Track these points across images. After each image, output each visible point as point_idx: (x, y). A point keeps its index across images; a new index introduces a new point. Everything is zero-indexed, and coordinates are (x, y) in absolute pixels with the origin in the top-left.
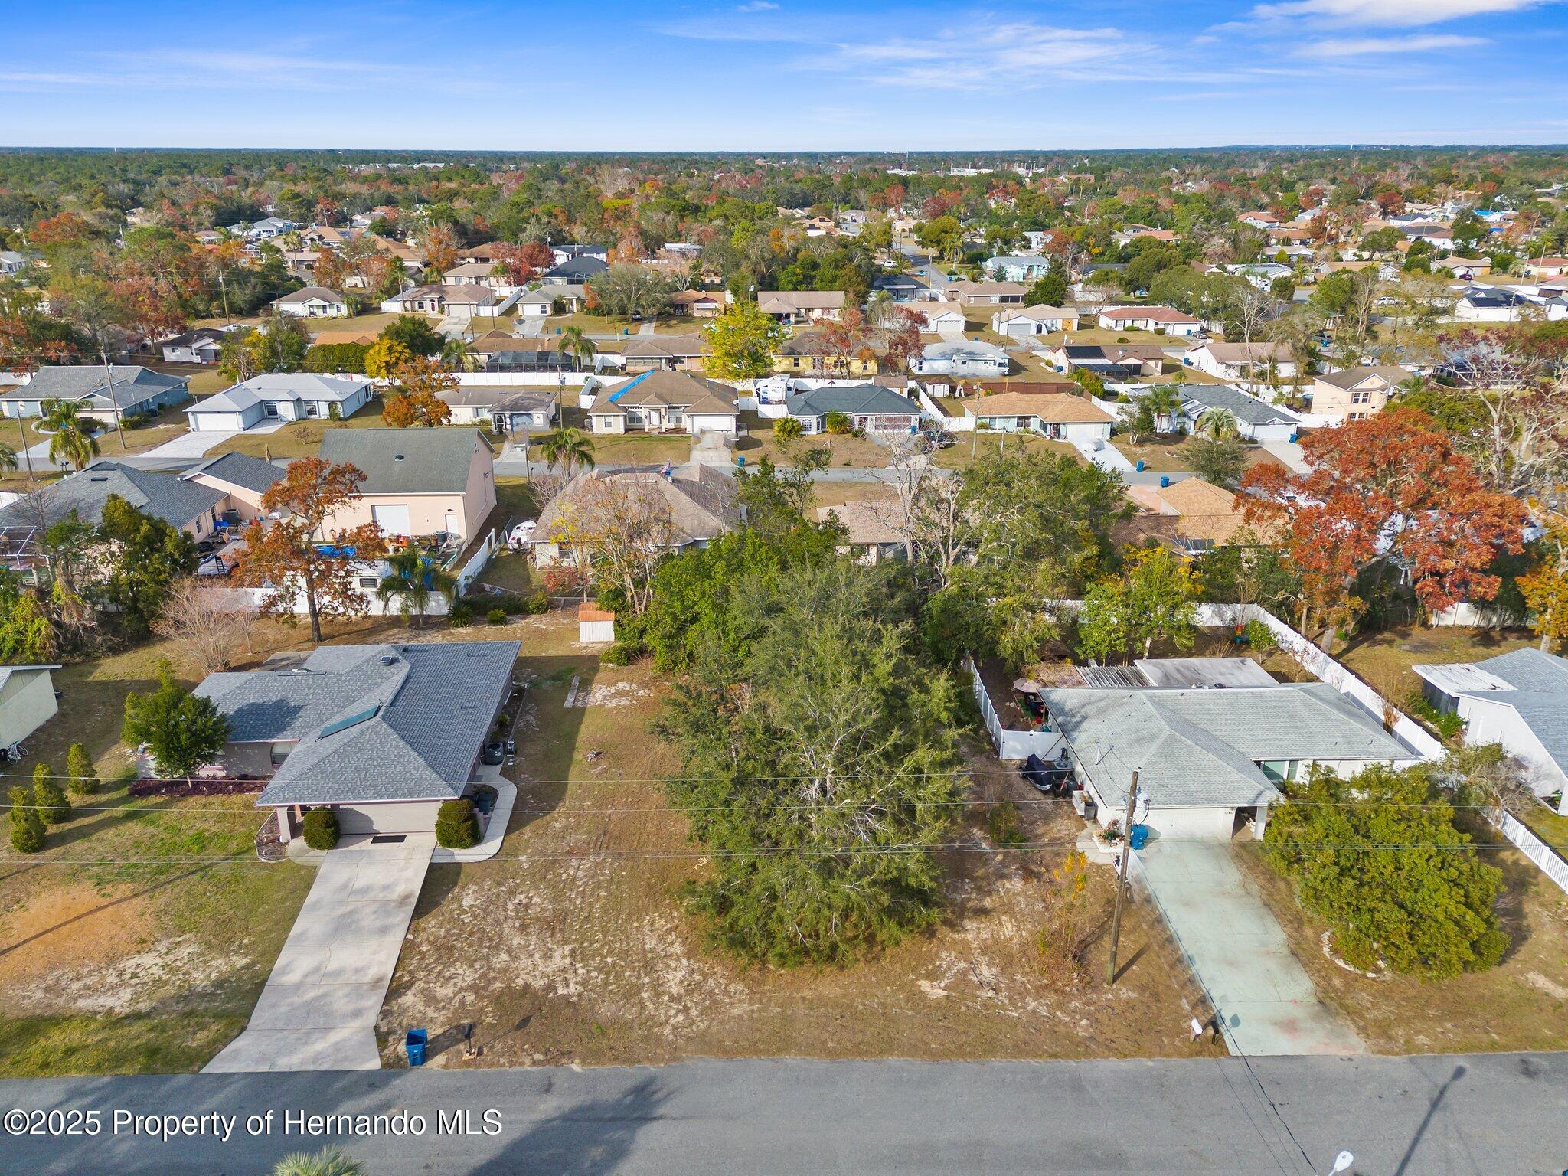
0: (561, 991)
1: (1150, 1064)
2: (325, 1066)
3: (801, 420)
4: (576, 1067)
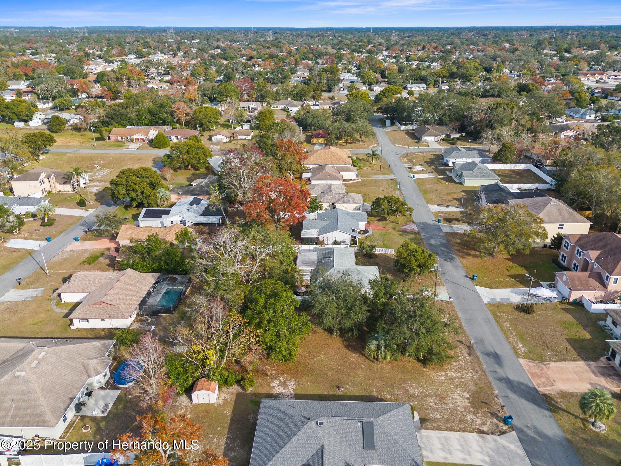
0: (468, 396)
4: (497, 392)
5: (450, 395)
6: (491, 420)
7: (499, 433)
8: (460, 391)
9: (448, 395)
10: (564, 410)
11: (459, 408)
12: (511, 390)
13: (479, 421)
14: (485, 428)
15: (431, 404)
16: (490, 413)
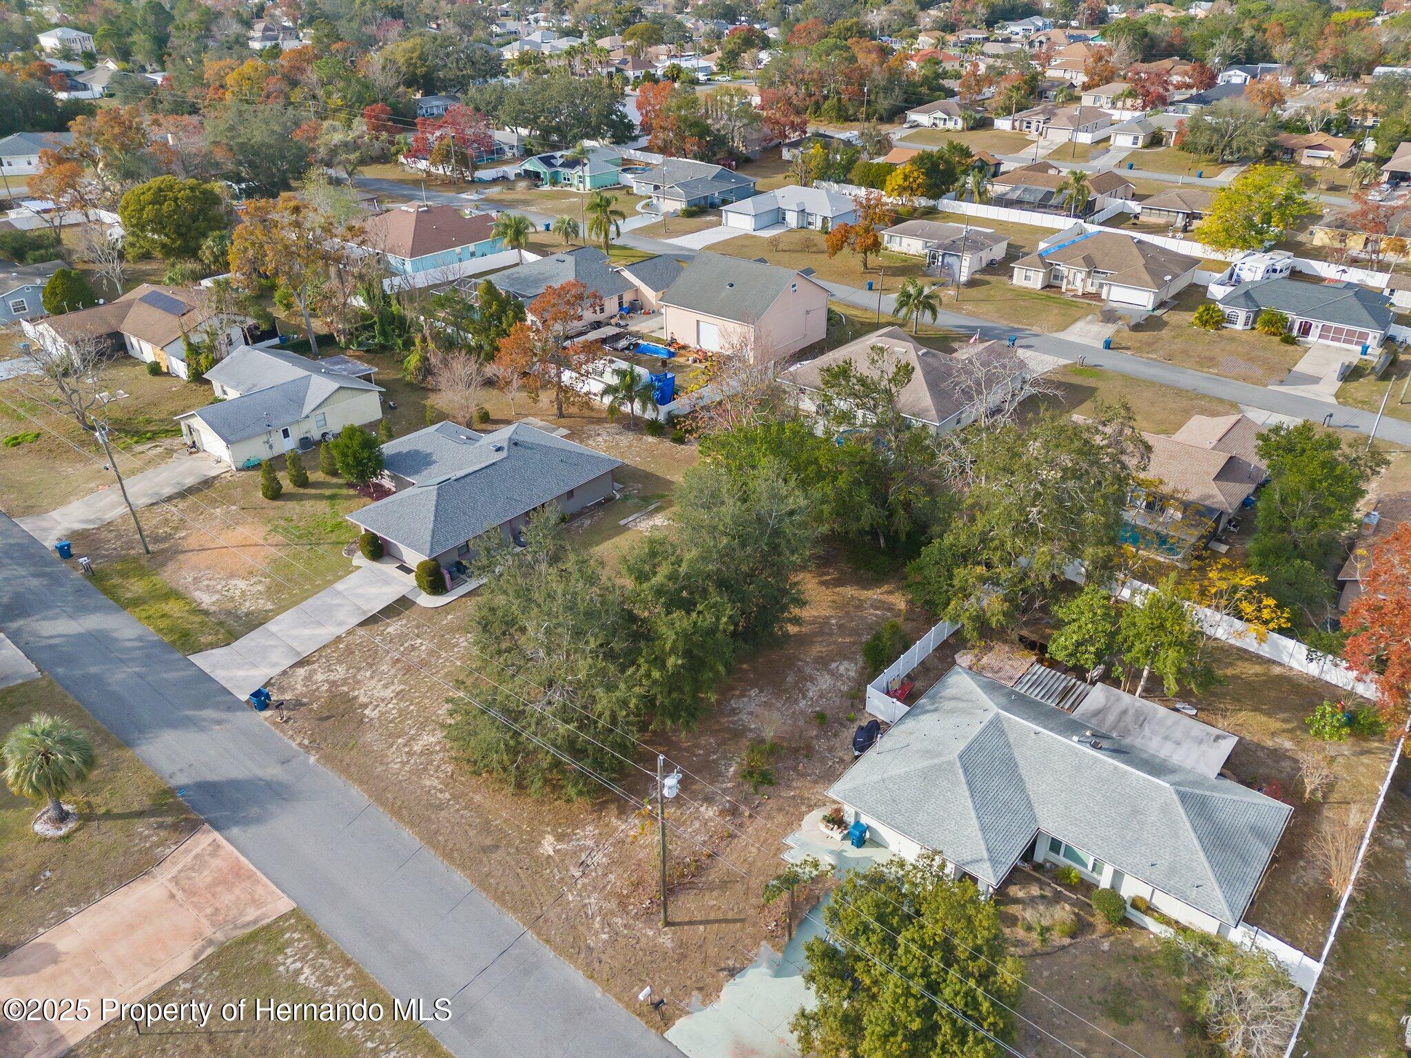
0: (367, 712)
1: (598, 995)
2: (228, 686)
3: (1228, 311)
4: (312, 760)
5: (402, 687)
6: (297, 692)
10: (140, 814)
14: (301, 672)
15: (419, 641)
16: (304, 705)
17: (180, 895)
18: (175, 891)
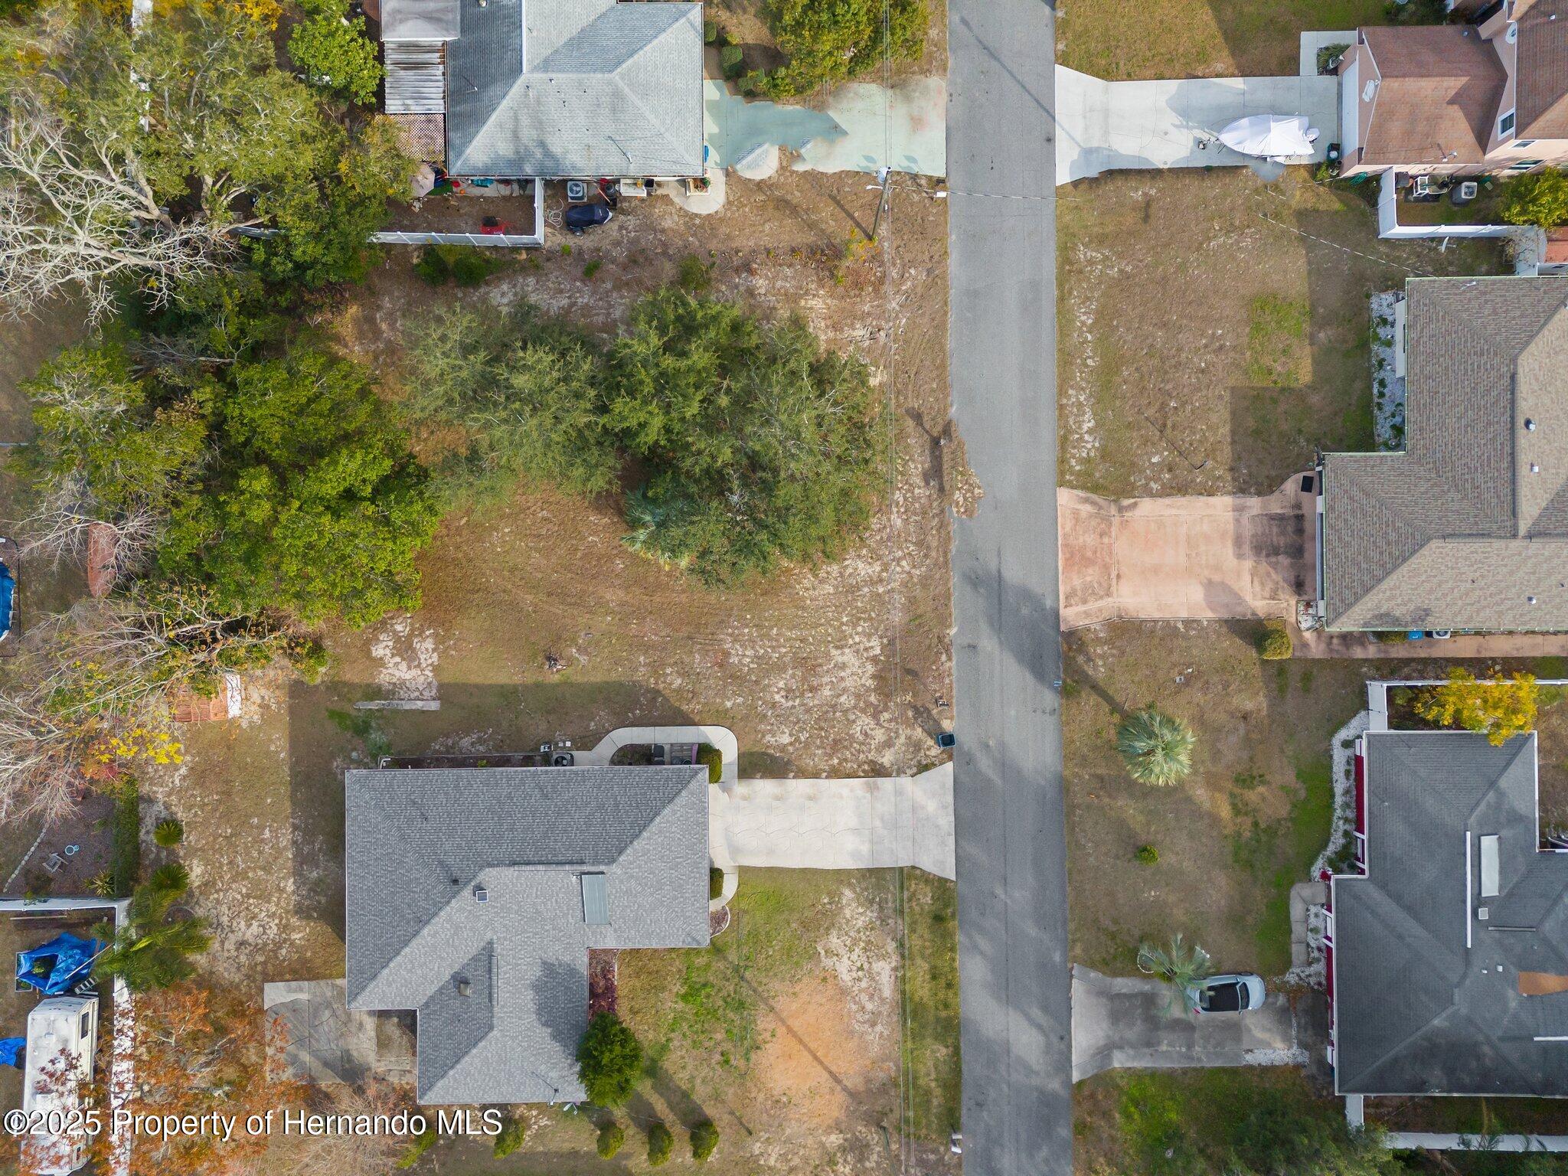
1: (954, 237)
5: (834, 652)
6: (909, 732)
7: (915, 770)
8: (863, 633)
9: (827, 654)
10: (1095, 687)
11: (843, 699)
12: (991, 624)
13: (879, 735)
14: (887, 759)
15: (777, 697)
16: (915, 708)
17: (1113, 575)
18: (1114, 582)
